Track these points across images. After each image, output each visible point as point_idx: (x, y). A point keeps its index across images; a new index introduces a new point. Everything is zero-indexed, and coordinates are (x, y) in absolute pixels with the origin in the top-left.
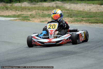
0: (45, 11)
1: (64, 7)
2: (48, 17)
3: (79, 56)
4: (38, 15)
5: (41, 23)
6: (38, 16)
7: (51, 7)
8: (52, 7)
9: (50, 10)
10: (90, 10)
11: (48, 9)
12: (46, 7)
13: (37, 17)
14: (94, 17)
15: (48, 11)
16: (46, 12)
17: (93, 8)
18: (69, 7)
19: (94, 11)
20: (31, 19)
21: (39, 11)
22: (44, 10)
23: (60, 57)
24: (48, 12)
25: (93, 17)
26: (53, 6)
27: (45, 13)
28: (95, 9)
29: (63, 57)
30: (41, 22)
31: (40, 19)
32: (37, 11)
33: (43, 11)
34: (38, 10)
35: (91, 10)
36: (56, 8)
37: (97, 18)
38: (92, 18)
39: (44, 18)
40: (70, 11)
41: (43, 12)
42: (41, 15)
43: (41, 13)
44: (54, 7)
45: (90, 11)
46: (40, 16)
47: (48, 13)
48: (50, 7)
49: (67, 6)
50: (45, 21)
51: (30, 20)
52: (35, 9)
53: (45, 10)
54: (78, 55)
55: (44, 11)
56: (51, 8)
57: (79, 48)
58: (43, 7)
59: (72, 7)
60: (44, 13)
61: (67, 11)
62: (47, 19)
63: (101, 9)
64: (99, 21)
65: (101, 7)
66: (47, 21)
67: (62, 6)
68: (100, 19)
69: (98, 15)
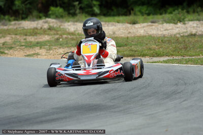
0: (29, 36)
1: (63, 28)
2: (38, 48)
3: (115, 112)
4: (18, 44)
5: (27, 58)
7: (39, 28)
8: (41, 28)
9: (39, 34)
10: (114, 33)
11: (34, 32)
12: (31, 29)
13: (17, 48)
14: (126, 45)
15: (35, 37)
16: (31, 39)
17: (119, 29)
18: (74, 28)
19: (123, 36)
21: (18, 37)
22: (26, 35)
24: (36, 39)
25: (123, 46)
26: (43, 28)
28: (124, 31)
30: (28, 56)
31: (23, 51)
32: (13, 36)
33: (25, 37)
34: (16, 34)
35: (116, 33)
36: (49, 31)
37: (131, 47)
38: (122, 48)
39: (31, 49)
40: (78, 36)
41: (25, 39)
42: (23, 44)
43: (22, 41)
44: (45, 29)
45: (116, 36)
46: (22, 46)
47: (36, 41)
48: (37, 29)
49: (69, 27)
50: (34, 54)
51: (5, 53)
52: (9, 34)
53: (28, 34)
54: (112, 110)
55: (27, 37)
56: (39, 32)
57: (112, 100)
58: (24, 29)
59: (79, 29)
60: (28, 40)
61: (72, 36)
62: (37, 50)
63: (135, 31)
64: (137, 52)
65: (135, 28)
66: (38, 54)
67: (60, 26)
68: (138, 49)
69: (132, 41)
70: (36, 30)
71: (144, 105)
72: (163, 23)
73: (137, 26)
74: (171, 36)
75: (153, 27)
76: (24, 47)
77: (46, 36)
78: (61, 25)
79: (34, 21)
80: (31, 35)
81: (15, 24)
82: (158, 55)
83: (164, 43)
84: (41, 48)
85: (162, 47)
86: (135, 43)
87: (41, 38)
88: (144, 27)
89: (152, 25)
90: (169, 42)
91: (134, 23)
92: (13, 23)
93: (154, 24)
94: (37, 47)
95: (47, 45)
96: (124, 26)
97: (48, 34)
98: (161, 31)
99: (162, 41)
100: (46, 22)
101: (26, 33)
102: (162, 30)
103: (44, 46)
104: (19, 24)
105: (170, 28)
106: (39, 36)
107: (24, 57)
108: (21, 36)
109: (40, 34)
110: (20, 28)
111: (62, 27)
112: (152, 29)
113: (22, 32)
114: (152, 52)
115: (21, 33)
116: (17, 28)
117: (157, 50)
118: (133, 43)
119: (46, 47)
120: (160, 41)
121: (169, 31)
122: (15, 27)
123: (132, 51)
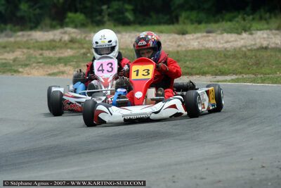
0: (46, 50)
2: (62, 65)
3: (181, 140)
4: (34, 60)
5: (50, 77)
6: (34, 62)
7: (57, 40)
8: (60, 40)
9: (58, 47)
11: (52, 45)
12: (46, 41)
13: (34, 65)
14: (178, 61)
15: (54, 52)
19: (170, 49)
20: (21, 70)
21: (31, 51)
22: (42, 49)
23: (138, 143)
24: (56, 54)
26: (63, 40)
27: (48, 55)
28: (171, 44)
29: (143, 142)
30: (50, 75)
31: (43, 68)
32: (25, 51)
33: (40, 52)
34: (28, 48)
36: (71, 43)
37: (185, 63)
39: (53, 67)
41: (41, 55)
42: (40, 60)
43: (38, 56)
44: (65, 41)
46: (40, 63)
47: (58, 56)
48: (54, 41)
50: (59, 73)
51: (19, 72)
52: (19, 48)
53: (44, 48)
54: (177, 137)
55: (44, 51)
56: (58, 45)
58: (37, 42)
60: (45, 55)
62: (61, 67)
63: (185, 43)
64: (194, 70)
65: (185, 39)
66: (63, 73)
67: (85, 38)
68: (194, 65)
69: (185, 56)
70: (54, 43)
71: (217, 132)
72: (222, 33)
73: (188, 37)
74: (235, 49)
75: (210, 38)
76: (42, 64)
77: (69, 50)
78: (86, 36)
79: (47, 31)
80: (48, 49)
81: (23, 35)
82: (222, 73)
83: (227, 58)
84: (66, 65)
85: (226, 63)
86: (189, 59)
87: (62, 53)
88: (197, 38)
89: (209, 36)
90: (234, 56)
91: (183, 33)
92: (20, 33)
93: (210, 34)
94: (60, 63)
95: (72, 61)
96: (171, 37)
97: (71, 48)
98: (220, 43)
99: (225, 55)
100: (65, 33)
101: (41, 46)
102: (222, 42)
103: (69, 62)
104: (29, 36)
105: (233, 39)
106: (58, 51)
107: (46, 77)
108: (34, 51)
109: (61, 48)
110: (32, 40)
111: (87, 39)
112: (209, 40)
113: (36, 45)
114: (214, 69)
115: (34, 47)
116: (27, 40)
117: (220, 67)
118: (186, 58)
119: (72, 63)
120: (222, 56)
121: (231, 44)
122: (25, 39)
123: (188, 67)
